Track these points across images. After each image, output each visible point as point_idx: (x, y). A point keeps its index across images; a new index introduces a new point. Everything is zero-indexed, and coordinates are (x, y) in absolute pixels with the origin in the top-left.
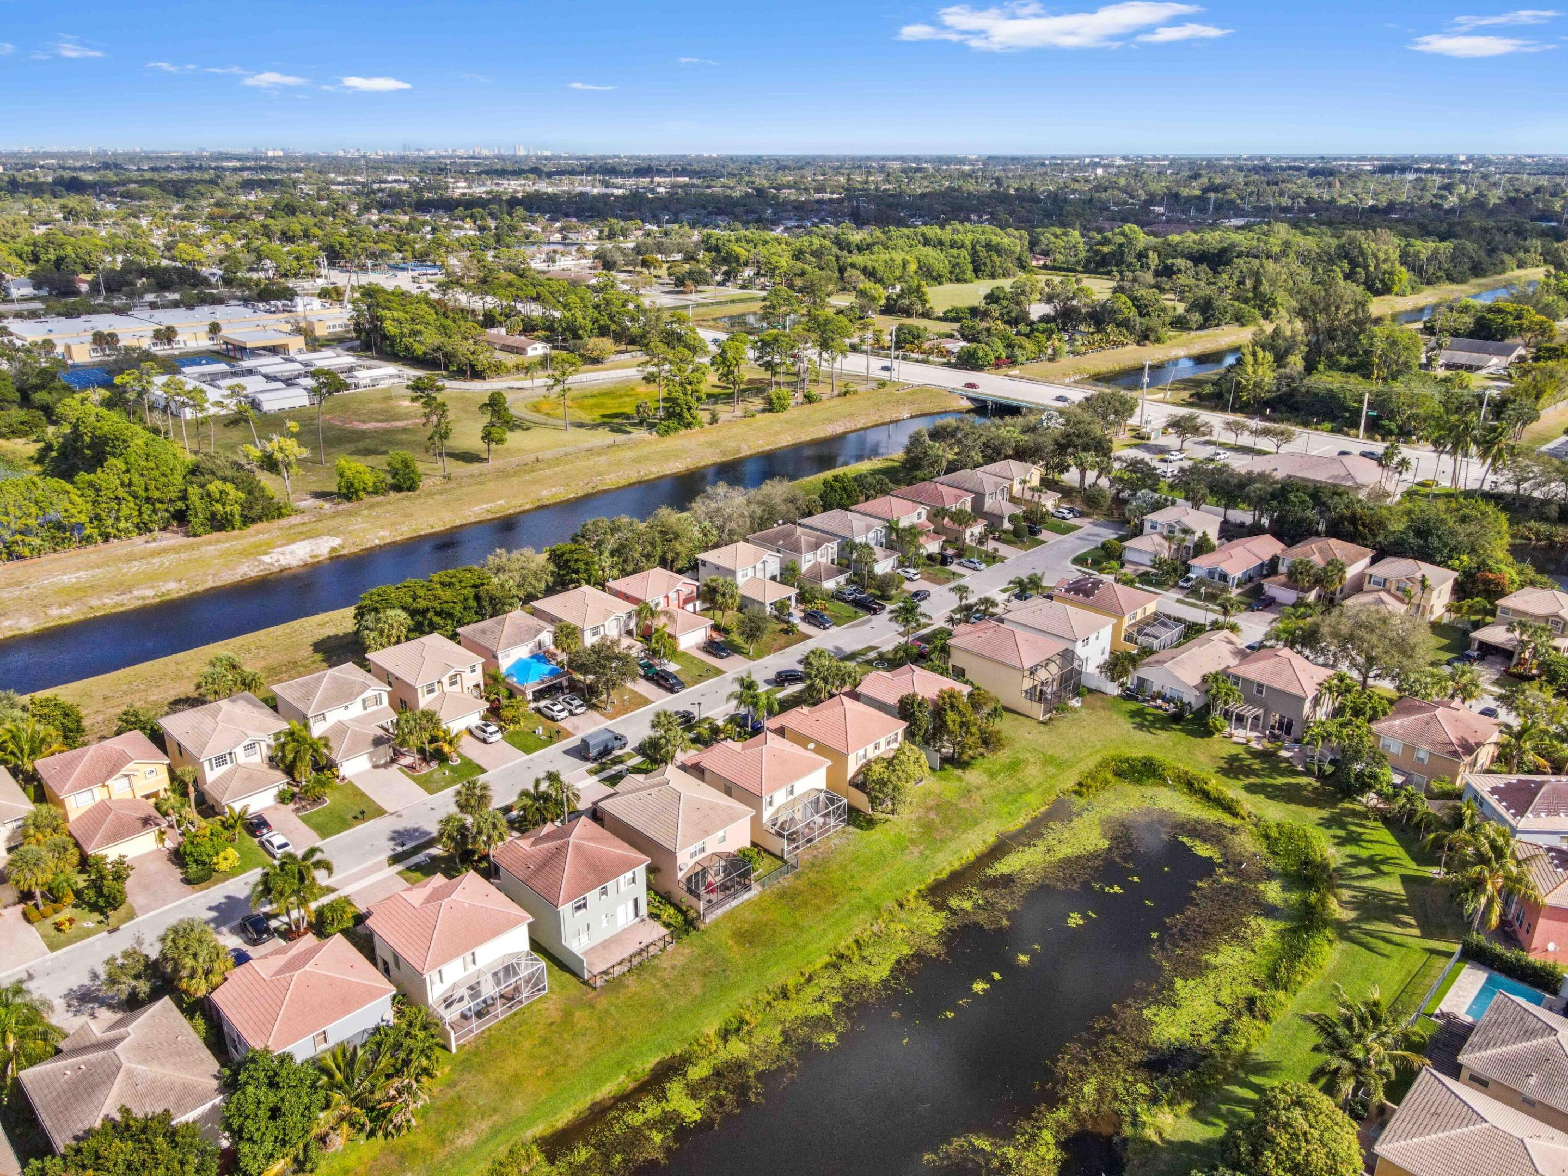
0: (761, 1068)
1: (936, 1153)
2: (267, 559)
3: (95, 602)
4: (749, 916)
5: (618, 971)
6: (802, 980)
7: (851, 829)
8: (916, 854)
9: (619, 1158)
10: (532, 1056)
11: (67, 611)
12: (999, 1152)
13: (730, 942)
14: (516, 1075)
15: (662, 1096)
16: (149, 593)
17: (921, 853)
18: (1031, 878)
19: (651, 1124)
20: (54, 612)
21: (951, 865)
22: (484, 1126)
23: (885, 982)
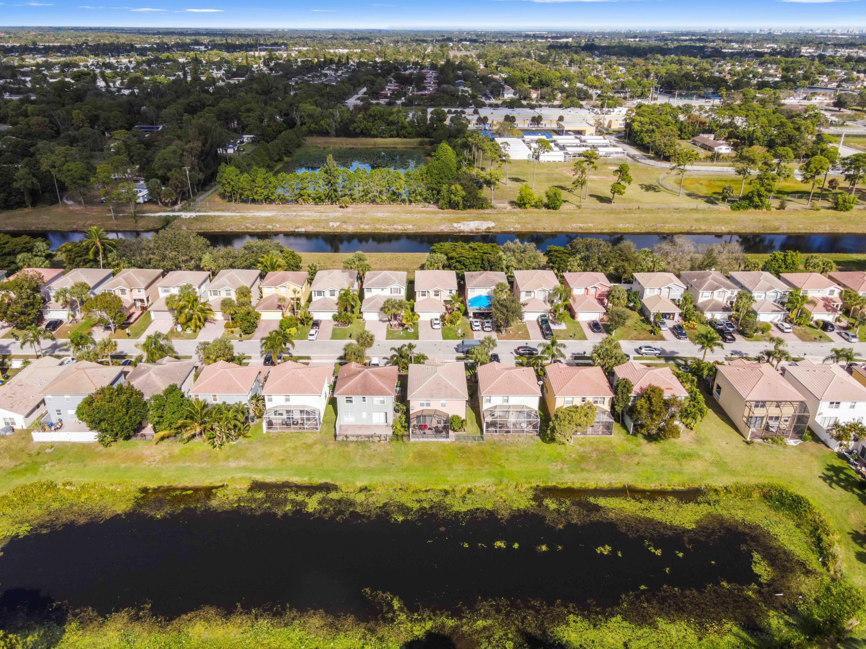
0: (358, 510)
1: (372, 592)
2: (455, 225)
3: (378, 226)
4: (433, 449)
5: (351, 439)
6: (424, 489)
7: (538, 438)
8: (559, 467)
9: (268, 505)
10: (285, 450)
11: (366, 227)
12: (397, 613)
13: (411, 455)
14: (272, 453)
15: (309, 495)
16: (400, 227)
17: (562, 469)
18: (611, 515)
19: (292, 501)
20: (362, 226)
21: (573, 483)
22: (243, 463)
23: (458, 513)
